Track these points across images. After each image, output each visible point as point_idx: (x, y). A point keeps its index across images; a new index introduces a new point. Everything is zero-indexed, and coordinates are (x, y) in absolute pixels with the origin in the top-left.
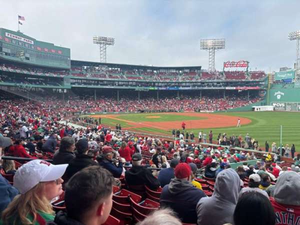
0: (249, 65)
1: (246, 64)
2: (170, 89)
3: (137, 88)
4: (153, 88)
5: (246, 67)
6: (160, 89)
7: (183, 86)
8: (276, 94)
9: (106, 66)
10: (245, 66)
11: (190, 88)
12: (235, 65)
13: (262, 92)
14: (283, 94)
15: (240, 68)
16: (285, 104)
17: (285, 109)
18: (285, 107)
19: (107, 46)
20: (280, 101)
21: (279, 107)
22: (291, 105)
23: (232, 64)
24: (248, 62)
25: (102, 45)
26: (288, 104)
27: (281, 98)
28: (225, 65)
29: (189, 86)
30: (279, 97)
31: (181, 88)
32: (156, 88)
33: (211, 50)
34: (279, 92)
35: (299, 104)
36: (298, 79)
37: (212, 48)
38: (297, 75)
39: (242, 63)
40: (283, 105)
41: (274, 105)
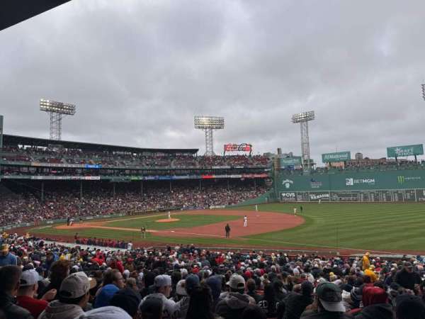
0: (252, 149)
1: (249, 148)
2: (161, 179)
3: (113, 179)
4: (136, 178)
6: (146, 178)
7: (177, 175)
8: (284, 182)
9: (60, 145)
10: (248, 150)
11: (187, 177)
12: (237, 149)
13: (268, 180)
14: (292, 182)
16: (296, 194)
17: (296, 200)
18: (296, 197)
19: (63, 115)
20: (290, 190)
21: (289, 197)
22: (302, 194)
23: (234, 147)
24: (251, 146)
25: (54, 114)
26: (299, 194)
28: (226, 148)
29: (185, 175)
30: (288, 186)
31: (175, 177)
32: (141, 178)
33: (208, 130)
34: (287, 181)
35: (311, 193)
36: (306, 165)
37: (209, 128)
38: (305, 161)
39: (245, 146)
40: (293, 195)
41: (284, 195)
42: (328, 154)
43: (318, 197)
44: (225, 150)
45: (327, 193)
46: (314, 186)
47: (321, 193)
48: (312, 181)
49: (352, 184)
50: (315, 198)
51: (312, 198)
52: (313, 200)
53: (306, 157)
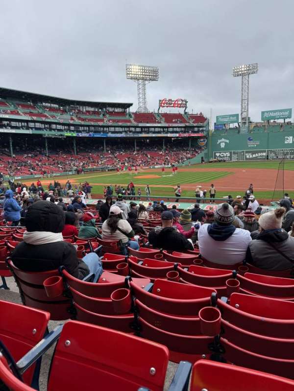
0: (187, 105)
1: (184, 104)
2: (95, 136)
4: (70, 134)
5: (185, 108)
7: (112, 132)
8: (219, 141)
10: (183, 107)
11: (123, 135)
12: (172, 105)
13: (202, 140)
14: (228, 141)
15: (179, 108)
16: (231, 153)
17: (231, 159)
18: (230, 157)
20: (225, 150)
21: (224, 157)
22: (237, 153)
23: (170, 103)
24: (186, 102)
26: (234, 153)
27: (225, 146)
28: (161, 103)
30: (223, 145)
32: (74, 135)
33: (140, 82)
34: (223, 140)
35: (247, 152)
36: (245, 123)
37: (143, 79)
38: (243, 119)
39: (180, 102)
40: (228, 154)
41: (218, 155)
42: (267, 112)
43: (254, 156)
44: (160, 106)
45: (265, 152)
46: (251, 144)
47: (257, 152)
48: (250, 139)
49: (291, 142)
50: (251, 156)
51: (248, 157)
52: (250, 159)
53: (244, 115)
